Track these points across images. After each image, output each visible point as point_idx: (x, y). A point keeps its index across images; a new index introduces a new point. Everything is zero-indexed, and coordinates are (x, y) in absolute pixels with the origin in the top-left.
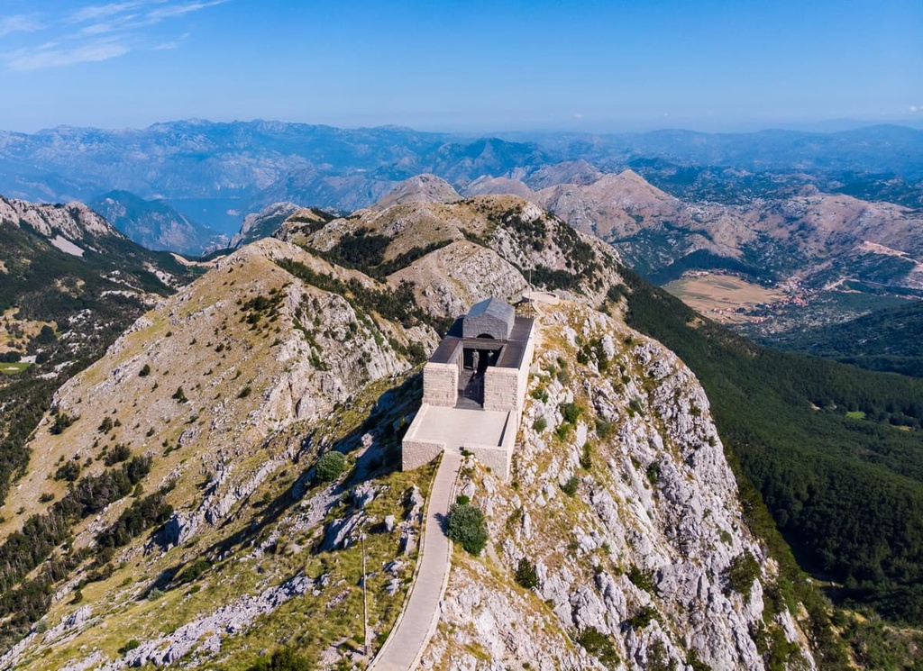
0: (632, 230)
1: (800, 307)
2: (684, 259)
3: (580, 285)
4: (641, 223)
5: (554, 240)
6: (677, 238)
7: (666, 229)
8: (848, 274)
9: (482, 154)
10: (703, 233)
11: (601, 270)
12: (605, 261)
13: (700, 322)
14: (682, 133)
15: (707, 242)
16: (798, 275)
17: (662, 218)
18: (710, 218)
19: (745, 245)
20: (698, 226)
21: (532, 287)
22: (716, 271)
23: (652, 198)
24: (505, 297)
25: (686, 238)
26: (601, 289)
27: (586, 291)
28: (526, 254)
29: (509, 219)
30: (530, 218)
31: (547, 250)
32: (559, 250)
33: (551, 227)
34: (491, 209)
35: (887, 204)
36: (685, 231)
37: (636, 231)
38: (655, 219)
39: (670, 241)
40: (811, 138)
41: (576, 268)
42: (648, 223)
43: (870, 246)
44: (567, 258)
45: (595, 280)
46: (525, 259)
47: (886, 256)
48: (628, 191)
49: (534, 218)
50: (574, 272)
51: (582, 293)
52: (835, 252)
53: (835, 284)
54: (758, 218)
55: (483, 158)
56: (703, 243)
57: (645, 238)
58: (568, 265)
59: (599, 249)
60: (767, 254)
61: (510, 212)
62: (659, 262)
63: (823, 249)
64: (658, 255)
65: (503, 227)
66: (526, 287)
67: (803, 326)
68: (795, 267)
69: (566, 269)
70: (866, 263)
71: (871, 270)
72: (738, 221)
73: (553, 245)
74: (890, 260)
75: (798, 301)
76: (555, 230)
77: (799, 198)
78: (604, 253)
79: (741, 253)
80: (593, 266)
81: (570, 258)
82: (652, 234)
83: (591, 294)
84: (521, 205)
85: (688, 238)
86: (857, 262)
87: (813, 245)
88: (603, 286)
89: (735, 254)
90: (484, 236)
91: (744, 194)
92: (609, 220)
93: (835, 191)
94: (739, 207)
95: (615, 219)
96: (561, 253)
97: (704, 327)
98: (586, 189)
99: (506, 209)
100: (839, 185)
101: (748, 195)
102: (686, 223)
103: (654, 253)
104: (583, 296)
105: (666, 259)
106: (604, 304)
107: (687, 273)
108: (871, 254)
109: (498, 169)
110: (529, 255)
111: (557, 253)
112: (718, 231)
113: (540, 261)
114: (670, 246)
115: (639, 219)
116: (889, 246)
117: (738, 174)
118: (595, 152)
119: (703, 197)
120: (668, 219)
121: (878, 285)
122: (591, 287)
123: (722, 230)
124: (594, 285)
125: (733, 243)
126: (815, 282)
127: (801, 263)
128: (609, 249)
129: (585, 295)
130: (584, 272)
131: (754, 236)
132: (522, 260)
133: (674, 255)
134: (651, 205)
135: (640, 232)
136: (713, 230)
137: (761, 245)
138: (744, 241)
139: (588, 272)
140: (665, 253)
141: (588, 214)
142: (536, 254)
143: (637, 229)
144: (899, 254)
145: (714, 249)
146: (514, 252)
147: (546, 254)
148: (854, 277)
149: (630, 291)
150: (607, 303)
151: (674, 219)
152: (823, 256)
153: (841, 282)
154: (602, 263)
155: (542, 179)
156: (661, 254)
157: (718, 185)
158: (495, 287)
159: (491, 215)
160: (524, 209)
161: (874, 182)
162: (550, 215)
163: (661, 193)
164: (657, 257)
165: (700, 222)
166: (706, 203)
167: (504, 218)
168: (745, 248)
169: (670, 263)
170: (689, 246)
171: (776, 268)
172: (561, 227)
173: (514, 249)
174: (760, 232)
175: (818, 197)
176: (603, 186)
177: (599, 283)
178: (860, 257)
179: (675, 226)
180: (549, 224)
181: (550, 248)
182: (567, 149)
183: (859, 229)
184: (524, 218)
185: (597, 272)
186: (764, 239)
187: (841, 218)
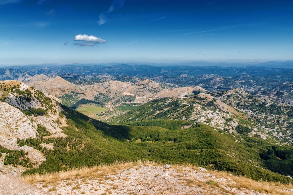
0: (61, 94)
1: (112, 112)
2: (78, 102)
3: (48, 113)
4: (64, 92)
5: (35, 97)
6: (76, 95)
7: (72, 93)
8: (122, 101)
9: (6, 73)
10: (83, 94)
11: (55, 107)
12: (56, 103)
13: (91, 120)
14: (72, 66)
15: (84, 96)
16: (110, 103)
17: (70, 90)
18: (84, 89)
19: (95, 96)
20: (81, 92)
21: (27, 116)
22: (88, 104)
23: (66, 85)
24: (15, 122)
25: (78, 96)
26: (56, 114)
27: (50, 115)
28: (23, 103)
29: (14, 90)
30: (24, 89)
31: (32, 101)
32: (37, 100)
33: (34, 92)
34: (5, 86)
35: (128, 82)
36: (78, 93)
37: (63, 95)
38: (68, 91)
39: (74, 97)
40: (106, 67)
41: (46, 107)
42: (67, 92)
43: (125, 94)
44: (41, 103)
45: (53, 111)
46: (23, 105)
47: (130, 95)
48: (59, 83)
49: (26, 89)
50: (45, 109)
51: (49, 116)
52: (118, 96)
53: (119, 104)
54: (97, 88)
55: (6, 75)
56: (83, 96)
57: (66, 96)
58: (42, 106)
59: (53, 99)
60: (101, 98)
61: (14, 87)
62: (71, 103)
63: (115, 95)
64: (70, 101)
65: (12, 93)
66: (24, 117)
67: (114, 117)
68: (109, 101)
69: (41, 108)
70: (126, 98)
71: (127, 99)
72: (92, 89)
73: (35, 99)
74: (130, 96)
75: (111, 110)
76: (35, 93)
77: (107, 82)
78: (56, 101)
79: (94, 98)
80: (52, 106)
81: (43, 103)
82: (68, 95)
83: (52, 116)
84: (19, 84)
85: (79, 96)
86: (123, 98)
87: (112, 94)
88: (56, 112)
89: (93, 99)
90: (3, 98)
91: (92, 82)
92: (54, 92)
93: (115, 80)
94: (92, 86)
95: (56, 91)
96: (39, 102)
97: (92, 121)
98: (45, 83)
99: (12, 86)
100: (115, 79)
101: (94, 82)
102: (78, 91)
103: (69, 101)
104: (50, 117)
105: (73, 102)
106: (58, 119)
107: (80, 106)
108: (126, 96)
109: (13, 78)
110: (25, 104)
111: (37, 102)
112: (87, 93)
113: (30, 106)
114: (74, 98)
115: (63, 91)
116: (130, 93)
117: (89, 77)
118: (46, 72)
119: (81, 83)
120: (72, 90)
121: (129, 103)
122: (52, 113)
123: (88, 92)
124: (53, 113)
125: (92, 96)
126: (114, 104)
127: (110, 100)
128: (57, 99)
129: (50, 116)
130: (49, 108)
131: (97, 93)
132: (22, 106)
133: (75, 101)
134: (66, 86)
135: (64, 95)
136: (86, 92)
137: (99, 96)
138: (95, 95)
139: (50, 108)
140: (73, 100)
141: (47, 91)
142: (28, 103)
143: (63, 94)
144: (132, 95)
145: (86, 98)
146: (18, 103)
147: (32, 102)
148: (123, 102)
149: (66, 113)
150: (59, 118)
151: (74, 90)
152: (115, 97)
153: (120, 104)
154: (55, 104)
155: (29, 81)
156: (71, 101)
157: (85, 80)
158: (8, 119)
159: (6, 89)
160: (21, 86)
161: (123, 77)
162: (32, 88)
163: (69, 83)
164: (70, 102)
165: (82, 90)
166: (83, 85)
167: (12, 90)
168: (95, 97)
169: (75, 103)
170: (79, 98)
171: (104, 102)
172: (38, 92)
173: (18, 102)
174: (99, 92)
175: (111, 81)
176: (50, 81)
177: (55, 111)
178: (124, 96)
179: (75, 92)
180: (32, 91)
181: (34, 100)
182: (37, 72)
183: (122, 89)
184: (21, 89)
185: (54, 107)
186: (100, 94)
187: (118, 87)
